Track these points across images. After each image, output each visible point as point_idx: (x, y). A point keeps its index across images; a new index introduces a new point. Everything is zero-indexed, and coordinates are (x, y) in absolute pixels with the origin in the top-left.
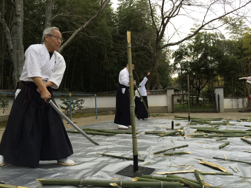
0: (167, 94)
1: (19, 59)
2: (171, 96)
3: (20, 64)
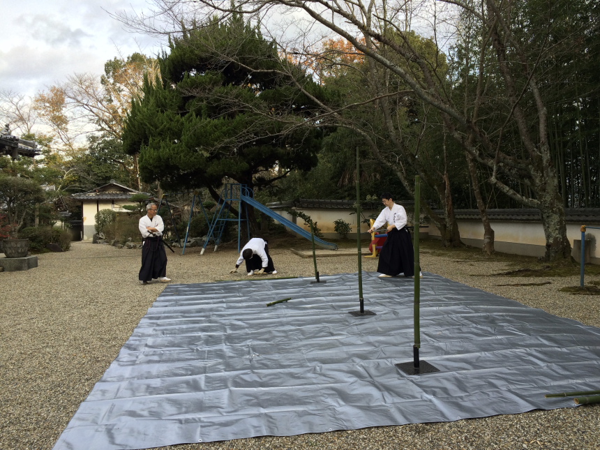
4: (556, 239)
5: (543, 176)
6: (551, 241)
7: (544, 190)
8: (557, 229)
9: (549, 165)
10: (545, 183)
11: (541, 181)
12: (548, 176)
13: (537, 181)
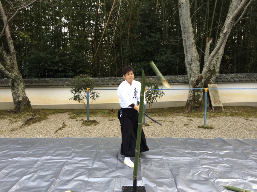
1: (187, 44)
3: (188, 50)
4: (23, 98)
5: (11, 59)
6: (20, 99)
7: (13, 68)
8: (23, 92)
9: (15, 52)
10: (13, 64)
11: (10, 62)
12: (14, 59)
13: (8, 62)
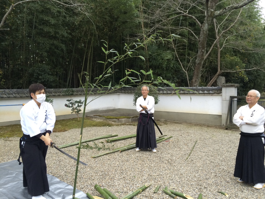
0: (222, 95)
2: (228, 98)
